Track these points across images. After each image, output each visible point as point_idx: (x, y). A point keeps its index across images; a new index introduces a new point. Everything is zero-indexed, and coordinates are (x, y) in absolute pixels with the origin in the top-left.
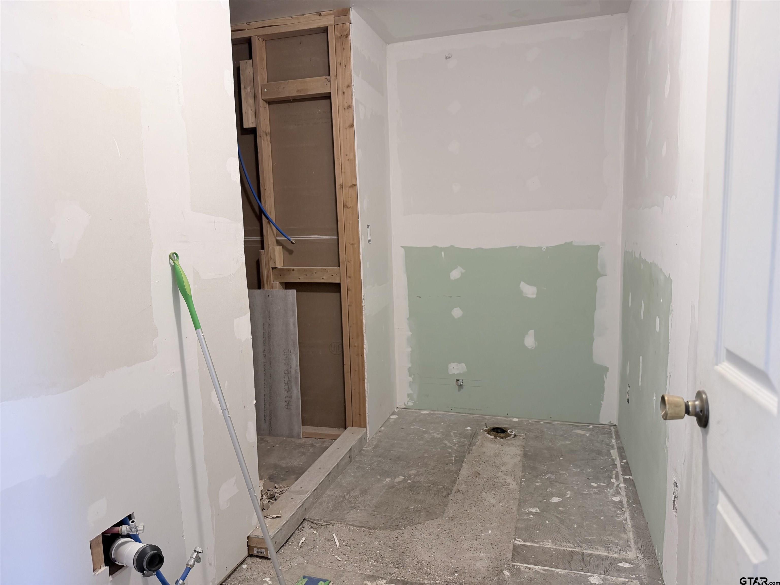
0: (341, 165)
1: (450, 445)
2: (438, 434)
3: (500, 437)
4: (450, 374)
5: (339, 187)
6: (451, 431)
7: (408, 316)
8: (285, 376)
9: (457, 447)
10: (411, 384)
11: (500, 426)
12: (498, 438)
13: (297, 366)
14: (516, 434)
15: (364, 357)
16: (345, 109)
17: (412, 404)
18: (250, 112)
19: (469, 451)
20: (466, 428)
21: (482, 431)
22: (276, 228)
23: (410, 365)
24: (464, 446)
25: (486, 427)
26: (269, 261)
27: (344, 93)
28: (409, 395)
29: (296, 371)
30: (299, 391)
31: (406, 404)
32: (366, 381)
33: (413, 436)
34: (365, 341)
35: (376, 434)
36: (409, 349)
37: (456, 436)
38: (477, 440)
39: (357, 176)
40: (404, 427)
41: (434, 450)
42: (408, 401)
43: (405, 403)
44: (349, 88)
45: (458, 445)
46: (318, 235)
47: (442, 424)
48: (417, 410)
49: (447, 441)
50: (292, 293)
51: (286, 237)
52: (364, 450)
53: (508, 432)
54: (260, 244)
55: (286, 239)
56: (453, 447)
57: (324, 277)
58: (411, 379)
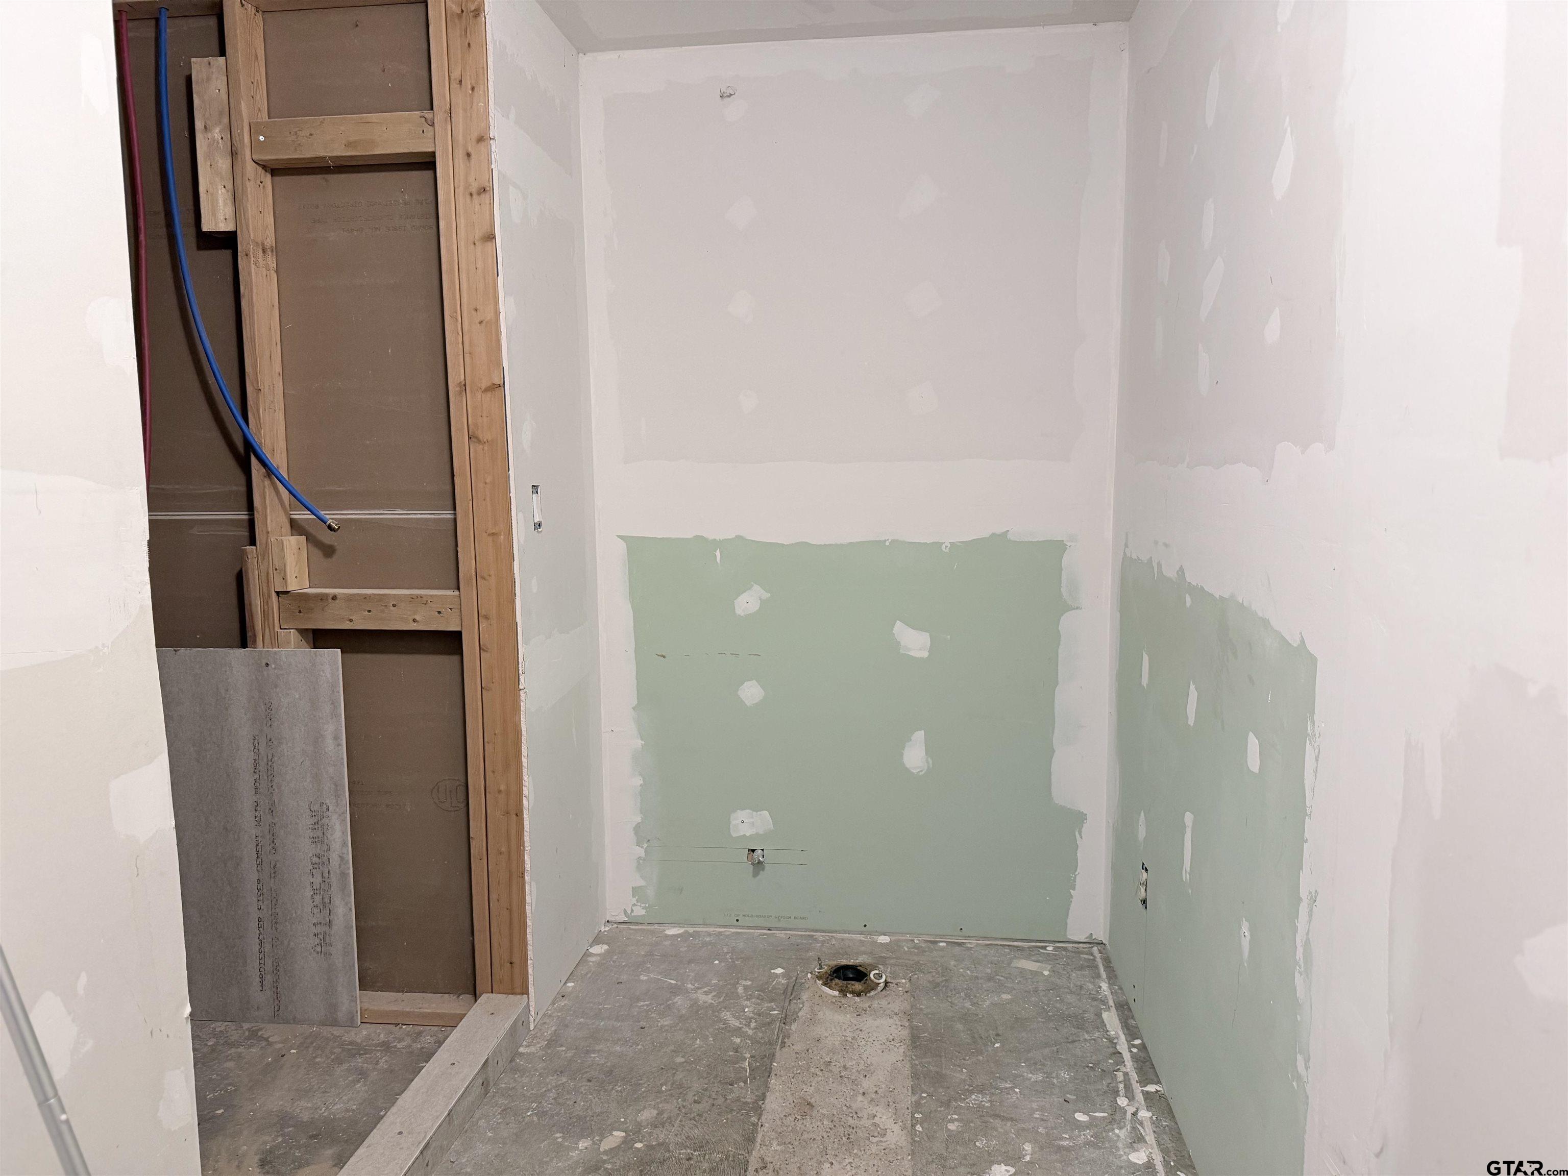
0: (461, 333)
1: (737, 1024)
2: (706, 993)
3: (852, 992)
4: (734, 835)
5: (458, 389)
6: (738, 983)
7: (636, 702)
8: (314, 872)
9: (755, 1028)
10: (641, 864)
11: (851, 962)
12: (848, 995)
13: (344, 844)
14: (889, 980)
15: (522, 819)
16: (471, 195)
17: (643, 912)
18: (221, 191)
19: (783, 1038)
20: (772, 971)
21: (809, 975)
22: (290, 492)
23: (638, 819)
24: (769, 1023)
25: (821, 968)
26: (268, 573)
27: (469, 155)
28: (635, 891)
29: (342, 858)
30: (351, 909)
31: (629, 912)
32: (527, 878)
33: (646, 1003)
34: (525, 778)
35: (553, 1003)
36: (639, 781)
37: (751, 995)
38: (801, 1006)
39: (505, 364)
40: (624, 977)
41: (698, 1041)
42: (634, 905)
43: (625, 911)
44: (482, 144)
45: (756, 1022)
46: (402, 509)
47: (717, 962)
48: (656, 926)
49: (728, 1013)
50: (333, 656)
51: (313, 513)
52: (521, 1055)
53: (870, 978)
54: (247, 530)
55: (315, 517)
56: (745, 1029)
57: (417, 618)
58: (641, 852)
